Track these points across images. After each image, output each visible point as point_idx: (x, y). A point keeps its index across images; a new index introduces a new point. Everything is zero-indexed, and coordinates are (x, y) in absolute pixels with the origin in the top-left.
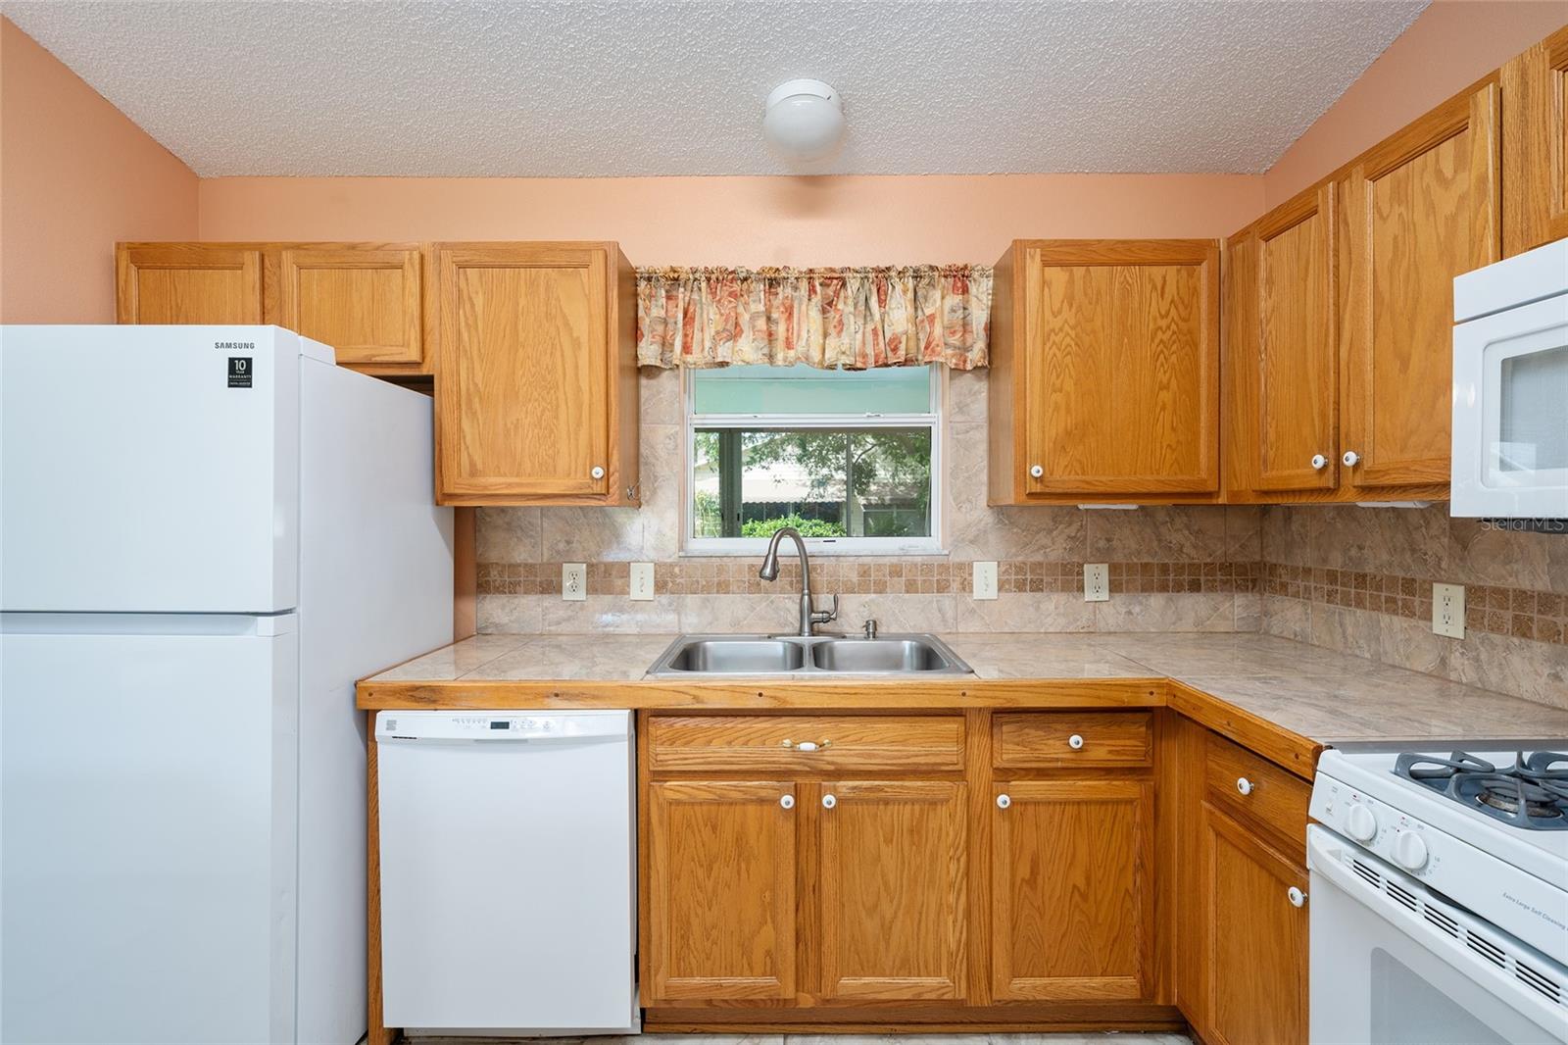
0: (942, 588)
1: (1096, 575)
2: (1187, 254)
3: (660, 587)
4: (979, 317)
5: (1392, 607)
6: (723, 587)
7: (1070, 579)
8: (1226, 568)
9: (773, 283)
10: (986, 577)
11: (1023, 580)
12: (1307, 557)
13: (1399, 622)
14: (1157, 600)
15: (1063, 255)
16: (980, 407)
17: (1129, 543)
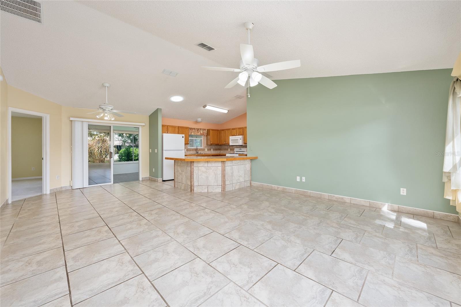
0: (204, 150)
1: (212, 149)
2: (218, 130)
3: (187, 151)
4: (206, 133)
5: (227, 150)
6: (191, 151)
7: (210, 150)
8: (218, 149)
9: (195, 129)
10: (206, 149)
11: (208, 150)
12: (223, 148)
13: (227, 151)
14: (215, 151)
15: (213, 130)
16: (206, 138)
17: (214, 147)
